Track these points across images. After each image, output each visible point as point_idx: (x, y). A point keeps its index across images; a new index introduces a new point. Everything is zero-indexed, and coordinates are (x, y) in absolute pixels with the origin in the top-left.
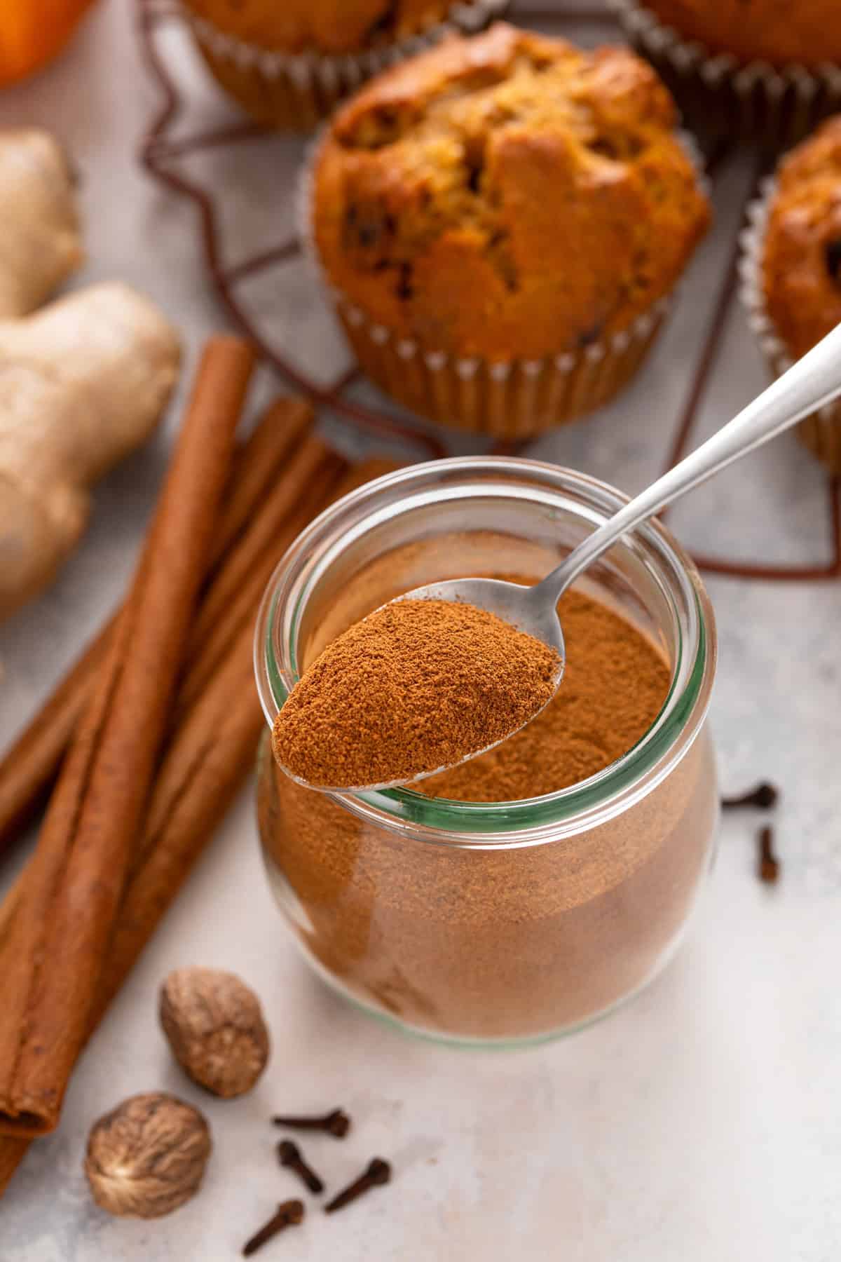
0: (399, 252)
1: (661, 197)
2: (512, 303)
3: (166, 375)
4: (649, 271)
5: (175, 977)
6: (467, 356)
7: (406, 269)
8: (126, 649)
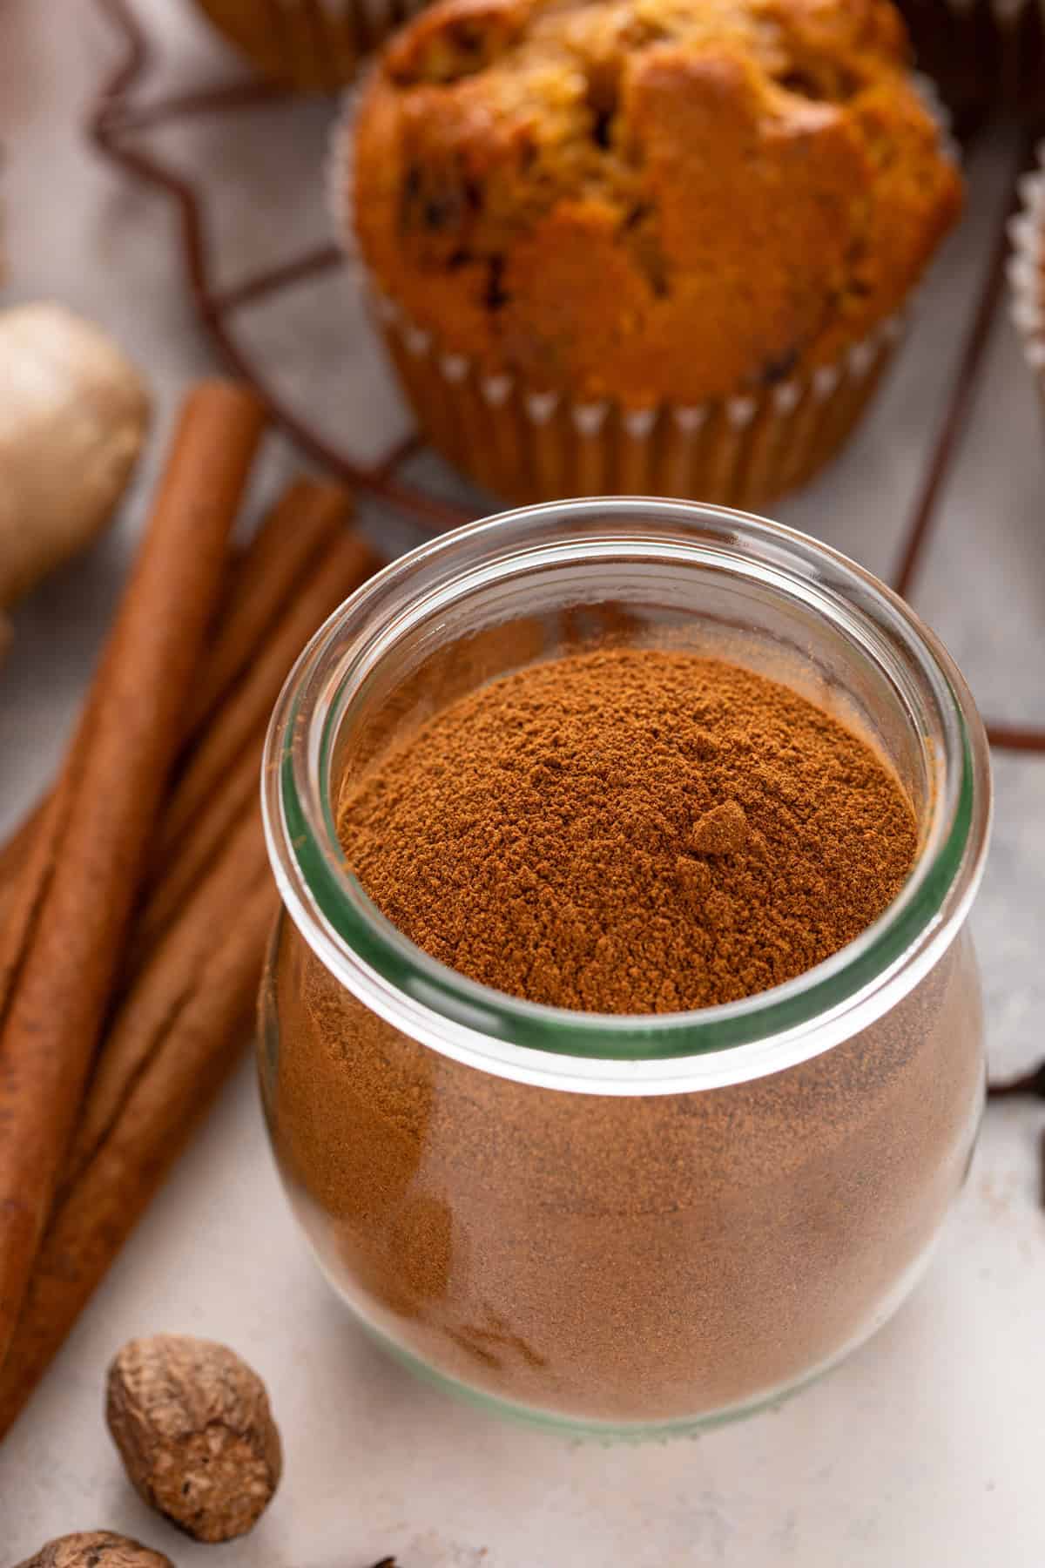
0: (487, 240)
1: (888, 161)
2: (661, 313)
3: (126, 440)
4: (869, 271)
5: (133, 1349)
6: (591, 400)
7: (497, 265)
8: (58, 844)
